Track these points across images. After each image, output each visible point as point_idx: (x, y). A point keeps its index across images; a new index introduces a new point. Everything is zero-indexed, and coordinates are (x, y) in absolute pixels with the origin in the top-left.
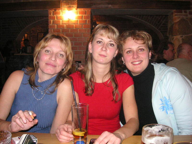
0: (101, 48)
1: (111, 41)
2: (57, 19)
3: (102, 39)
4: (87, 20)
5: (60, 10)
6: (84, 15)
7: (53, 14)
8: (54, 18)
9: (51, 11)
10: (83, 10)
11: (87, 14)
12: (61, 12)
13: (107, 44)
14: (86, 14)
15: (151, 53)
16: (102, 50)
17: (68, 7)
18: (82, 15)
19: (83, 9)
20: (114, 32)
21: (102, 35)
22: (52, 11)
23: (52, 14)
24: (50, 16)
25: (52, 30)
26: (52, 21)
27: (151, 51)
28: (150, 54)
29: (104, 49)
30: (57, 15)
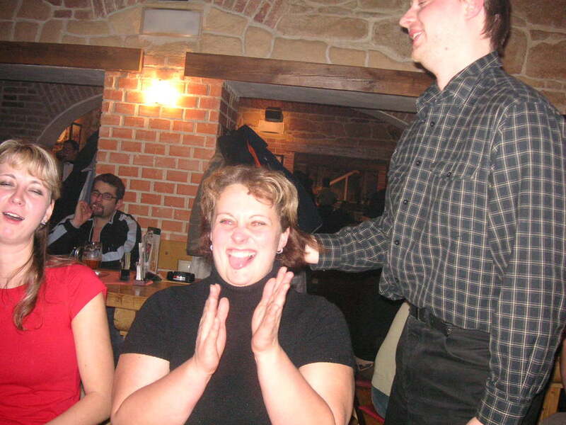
0: (9, 195)
1: (35, 182)
2: (126, 101)
3: (13, 177)
4: (210, 111)
5: (137, 75)
6: (203, 96)
7: (115, 86)
8: (117, 96)
9: (111, 76)
10: (201, 83)
11: (211, 95)
12: (139, 81)
13: (26, 188)
14: (206, 95)
15: (290, 240)
16: (13, 202)
17: (161, 69)
18: (195, 96)
19: (201, 79)
20: (43, 161)
21: (13, 165)
22: (114, 77)
23: (113, 85)
24: (109, 91)
25: (111, 129)
26: (112, 103)
27: (288, 230)
28: (284, 238)
29: (17, 200)
30: (128, 90)
